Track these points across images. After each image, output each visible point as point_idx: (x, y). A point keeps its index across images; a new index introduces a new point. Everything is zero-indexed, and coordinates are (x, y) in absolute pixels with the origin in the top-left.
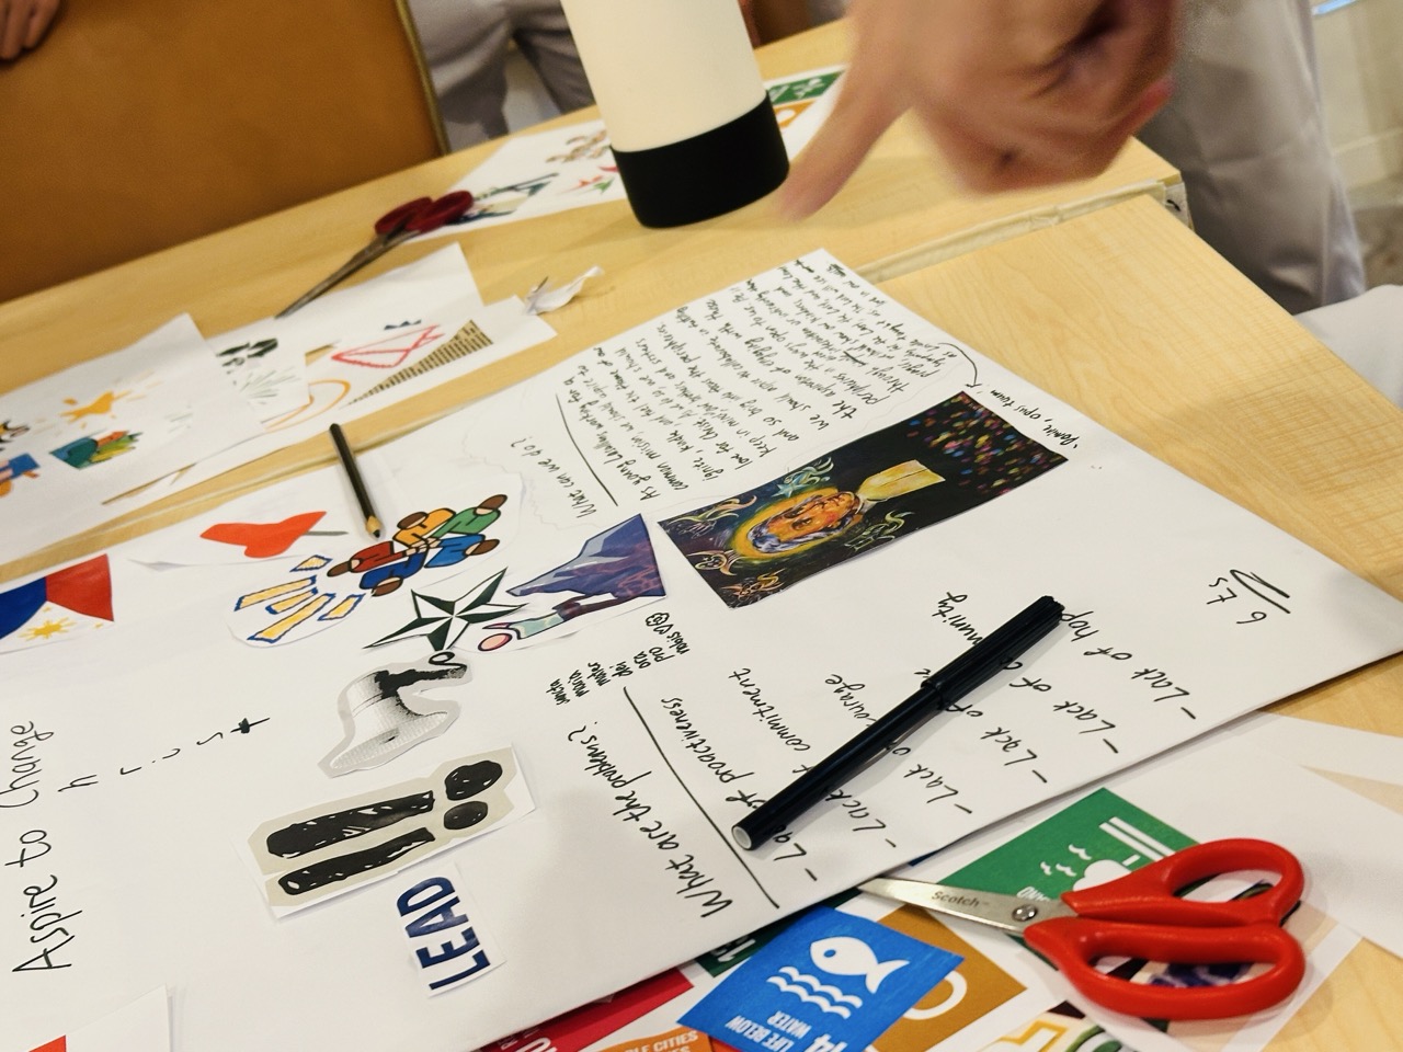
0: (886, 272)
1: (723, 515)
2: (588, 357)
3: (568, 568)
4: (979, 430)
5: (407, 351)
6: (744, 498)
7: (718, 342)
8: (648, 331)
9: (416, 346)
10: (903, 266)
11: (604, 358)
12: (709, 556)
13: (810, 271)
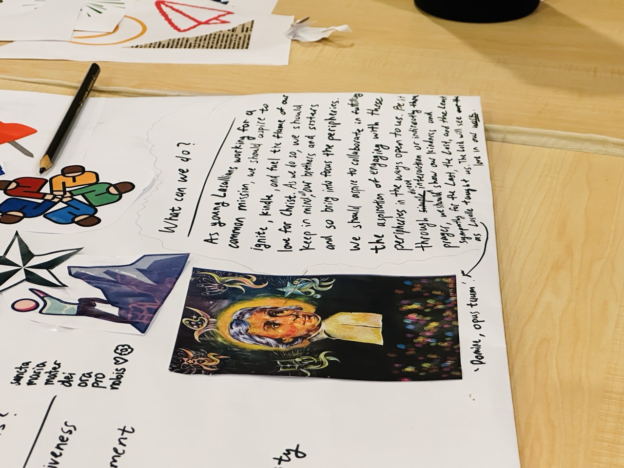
1: (238, 286)
2: (275, 100)
3: (117, 271)
4: (437, 315)
5: (200, 23)
6: (261, 279)
9: (207, 23)
11: (284, 107)
12: (198, 315)
13: (459, 111)
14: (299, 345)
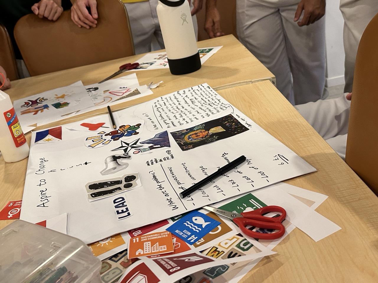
0: (218, 89)
1: (183, 132)
2: (159, 99)
3: (152, 139)
4: (233, 122)
5: (124, 93)
6: (187, 130)
7: (185, 99)
8: (171, 95)
9: (126, 92)
10: (221, 88)
11: (162, 99)
12: (179, 140)
13: (204, 87)
14: (207, 137)
